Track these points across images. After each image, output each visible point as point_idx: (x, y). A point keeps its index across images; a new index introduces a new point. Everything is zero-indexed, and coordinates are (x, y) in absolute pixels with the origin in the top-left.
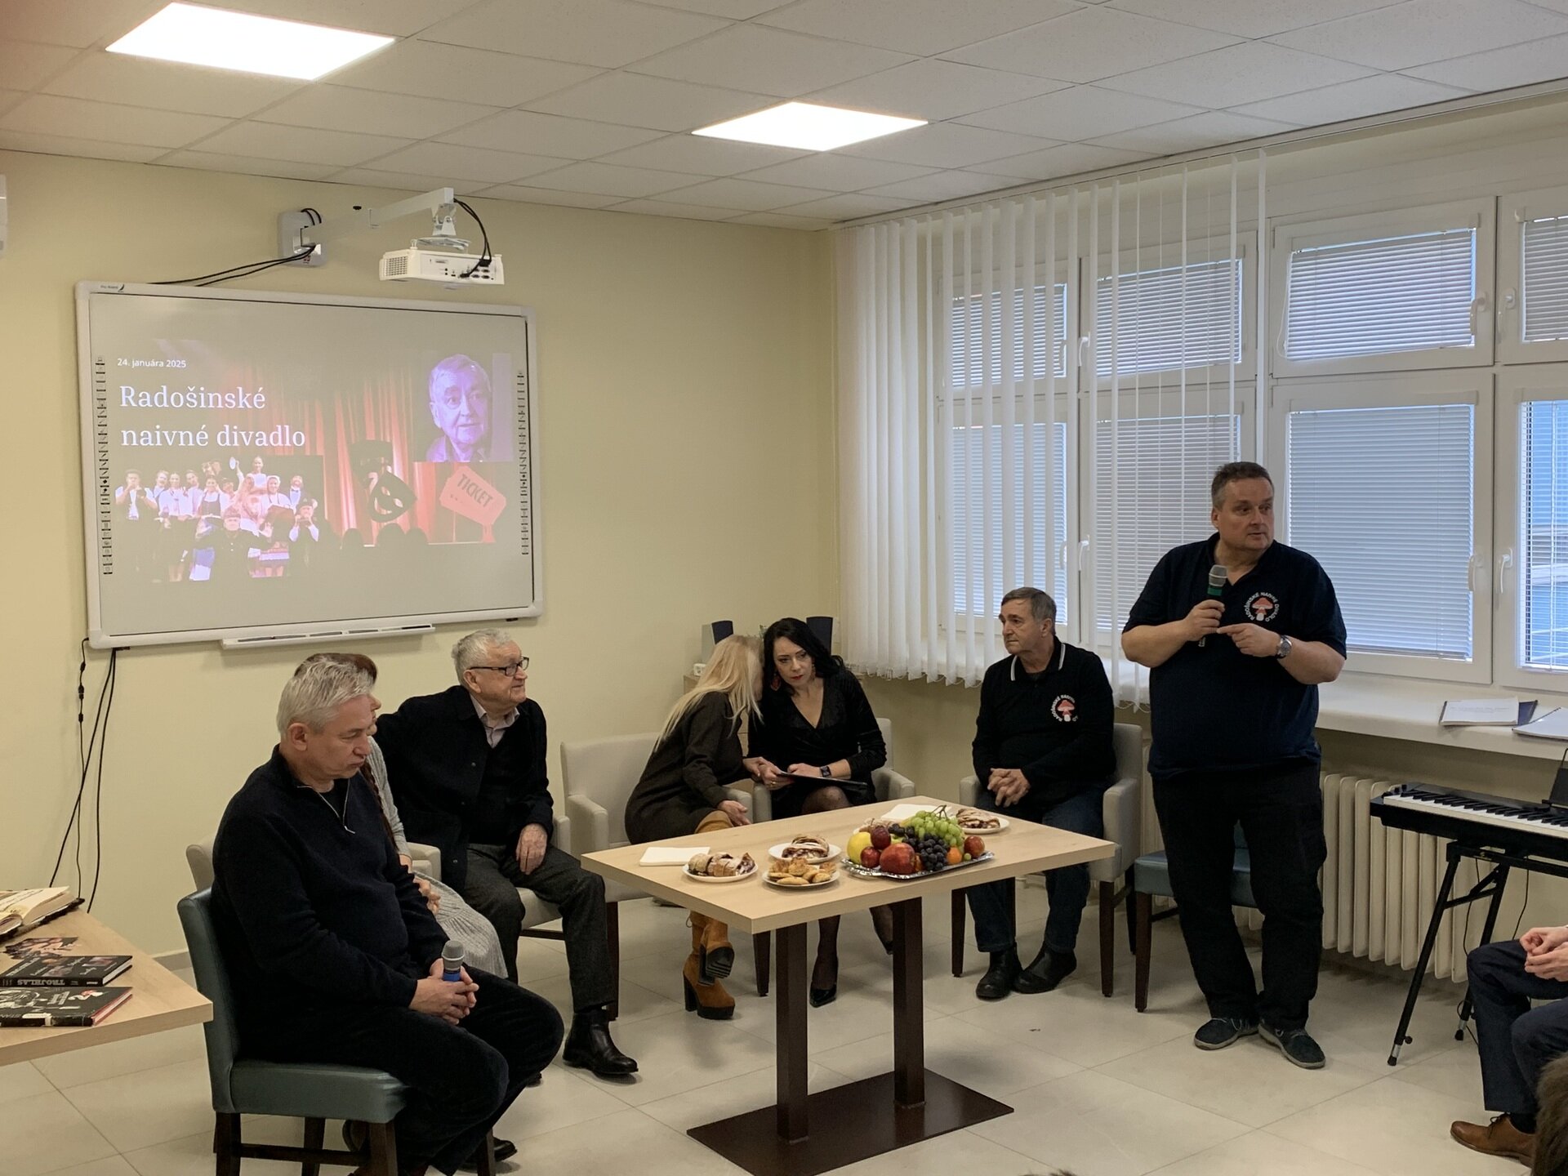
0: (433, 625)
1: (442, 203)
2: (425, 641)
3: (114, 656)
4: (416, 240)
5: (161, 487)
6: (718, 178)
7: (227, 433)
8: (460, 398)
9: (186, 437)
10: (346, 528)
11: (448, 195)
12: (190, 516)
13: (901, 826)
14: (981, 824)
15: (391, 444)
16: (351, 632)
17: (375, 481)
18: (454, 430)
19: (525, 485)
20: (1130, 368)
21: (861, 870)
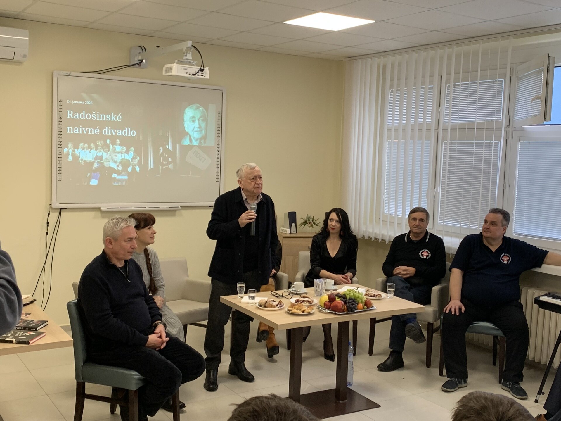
0: (181, 207)
1: (187, 47)
2: (177, 212)
3: (60, 211)
4: (176, 61)
5: (81, 149)
6: (297, 40)
7: (107, 130)
8: (195, 121)
9: (91, 130)
10: (150, 168)
11: (190, 43)
12: (91, 161)
13: (340, 293)
14: (374, 296)
15: (168, 137)
16: (149, 208)
17: (161, 151)
18: (193, 133)
19: (219, 155)
20: (456, 121)
21: (323, 309)
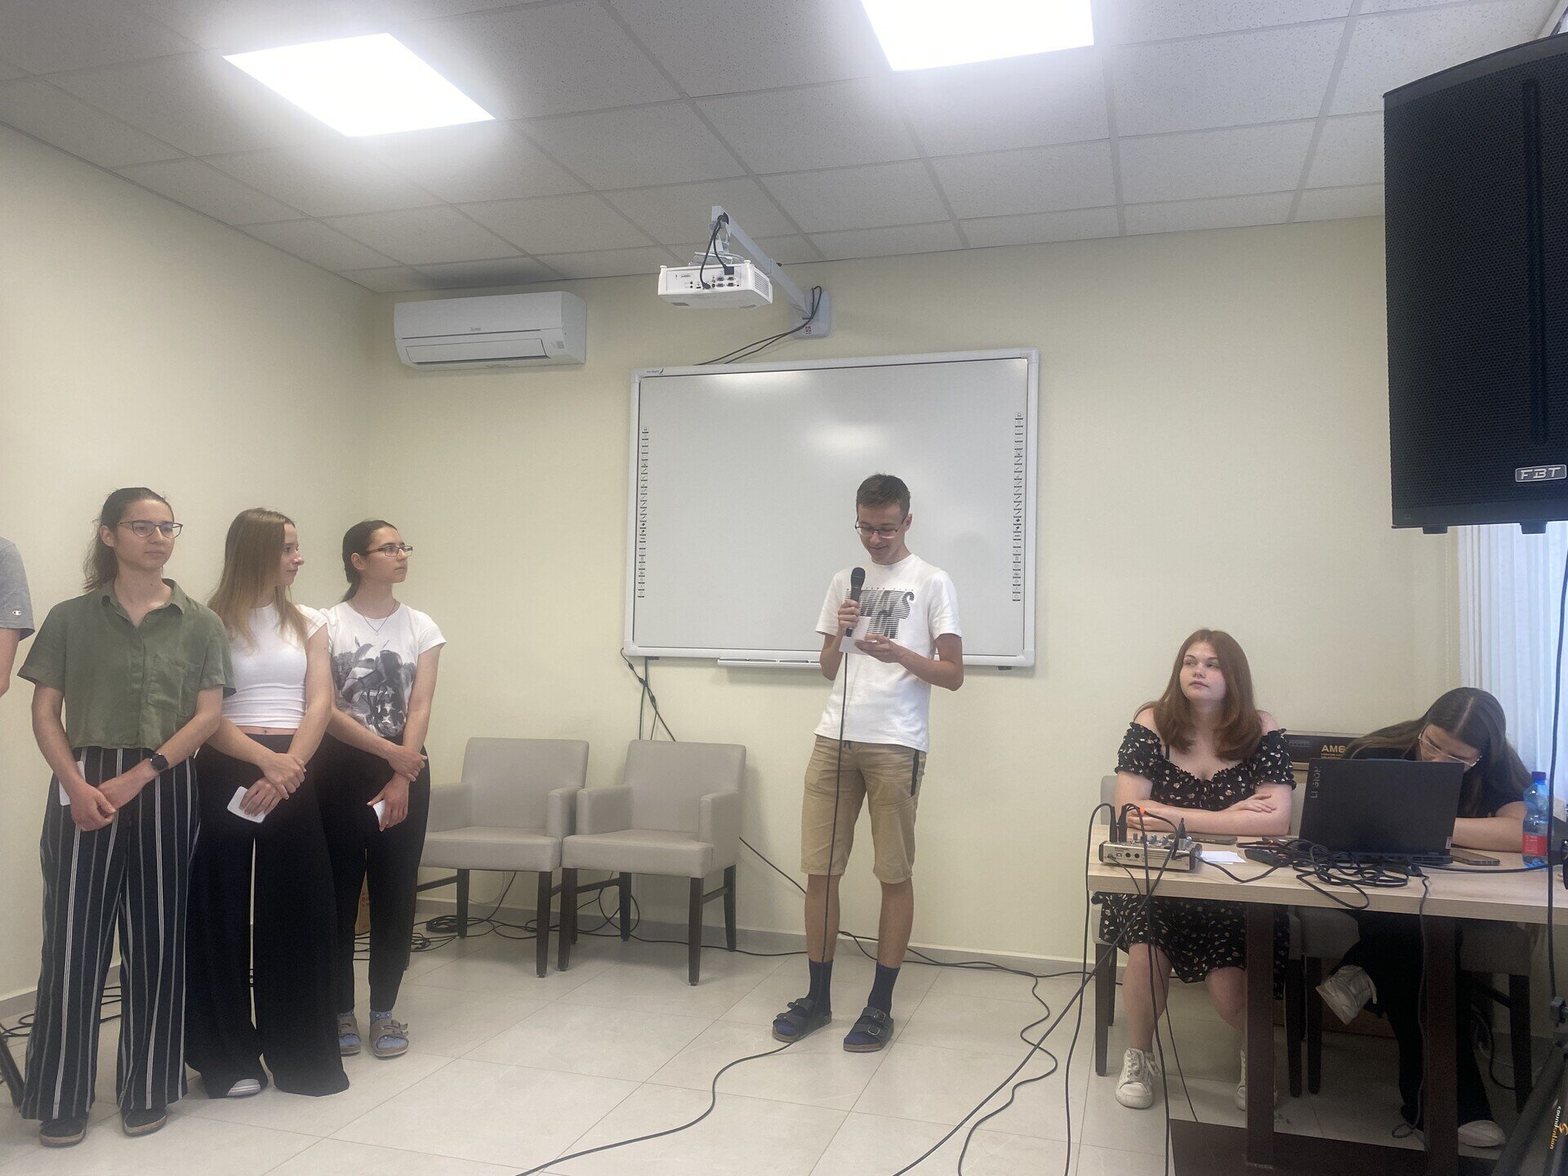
3: (646, 663)
19: (1019, 530)
